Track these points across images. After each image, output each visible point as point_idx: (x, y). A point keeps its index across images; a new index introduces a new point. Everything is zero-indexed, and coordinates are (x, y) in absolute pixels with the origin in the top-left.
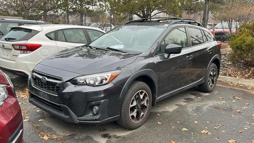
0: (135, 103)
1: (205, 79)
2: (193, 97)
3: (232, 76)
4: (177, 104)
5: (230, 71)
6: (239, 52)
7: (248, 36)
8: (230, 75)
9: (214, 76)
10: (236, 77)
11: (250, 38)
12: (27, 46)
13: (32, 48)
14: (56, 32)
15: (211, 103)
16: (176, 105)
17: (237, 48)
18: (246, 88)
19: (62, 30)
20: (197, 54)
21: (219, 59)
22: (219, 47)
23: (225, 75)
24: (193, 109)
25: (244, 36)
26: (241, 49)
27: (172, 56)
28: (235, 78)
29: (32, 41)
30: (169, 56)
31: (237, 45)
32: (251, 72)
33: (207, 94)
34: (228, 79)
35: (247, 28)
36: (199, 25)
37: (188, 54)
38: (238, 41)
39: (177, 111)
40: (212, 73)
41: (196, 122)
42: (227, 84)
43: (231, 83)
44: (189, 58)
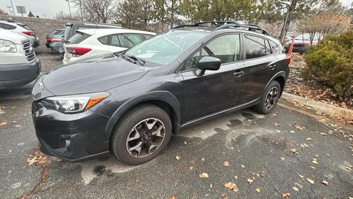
0: (137, 136)
1: (261, 99)
2: (242, 119)
3: (299, 95)
4: (218, 127)
5: (299, 88)
6: (314, 68)
7: (330, 49)
8: (298, 94)
9: (274, 96)
10: (304, 96)
11: (333, 52)
12: (76, 49)
13: (81, 52)
14: (110, 37)
15: (261, 131)
16: (216, 130)
17: (313, 64)
18: (313, 111)
19: (117, 35)
20: (252, 70)
21: (284, 76)
22: (287, 62)
23: (292, 92)
24: (234, 139)
25: (325, 50)
26: (318, 65)
27: (208, 72)
28: (303, 98)
29: (82, 45)
30: (203, 73)
31: (314, 60)
32: (324, 93)
33: (262, 117)
34: (294, 98)
35: (332, 40)
36: (264, 32)
37: (238, 70)
38: (316, 55)
39: (211, 140)
40: (271, 93)
41: (226, 164)
42: (292, 104)
43: (297, 103)
44: (238, 75)
